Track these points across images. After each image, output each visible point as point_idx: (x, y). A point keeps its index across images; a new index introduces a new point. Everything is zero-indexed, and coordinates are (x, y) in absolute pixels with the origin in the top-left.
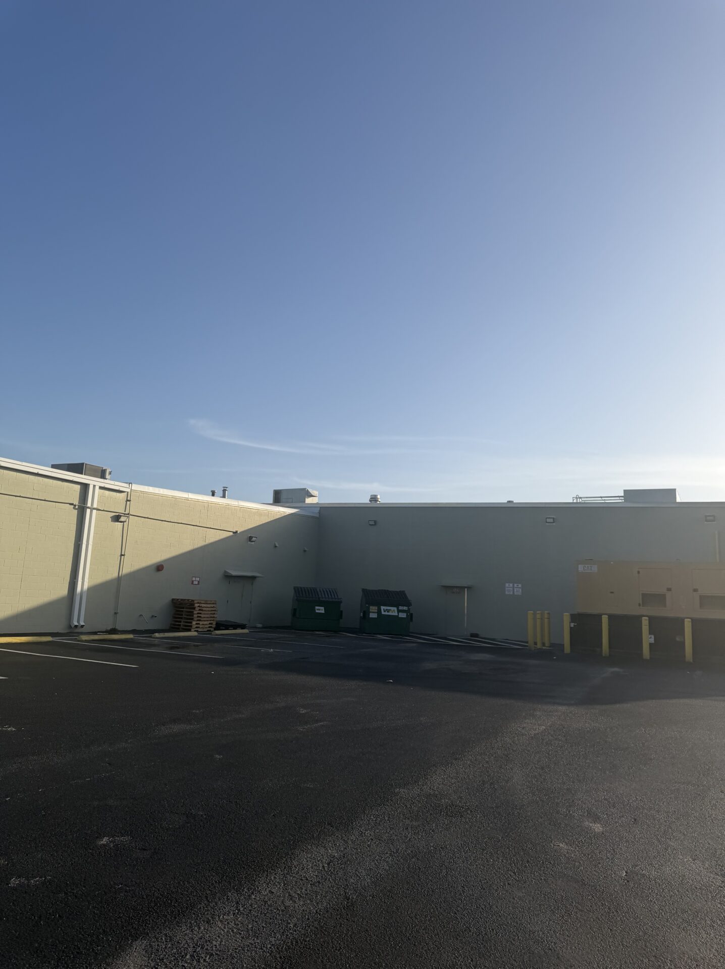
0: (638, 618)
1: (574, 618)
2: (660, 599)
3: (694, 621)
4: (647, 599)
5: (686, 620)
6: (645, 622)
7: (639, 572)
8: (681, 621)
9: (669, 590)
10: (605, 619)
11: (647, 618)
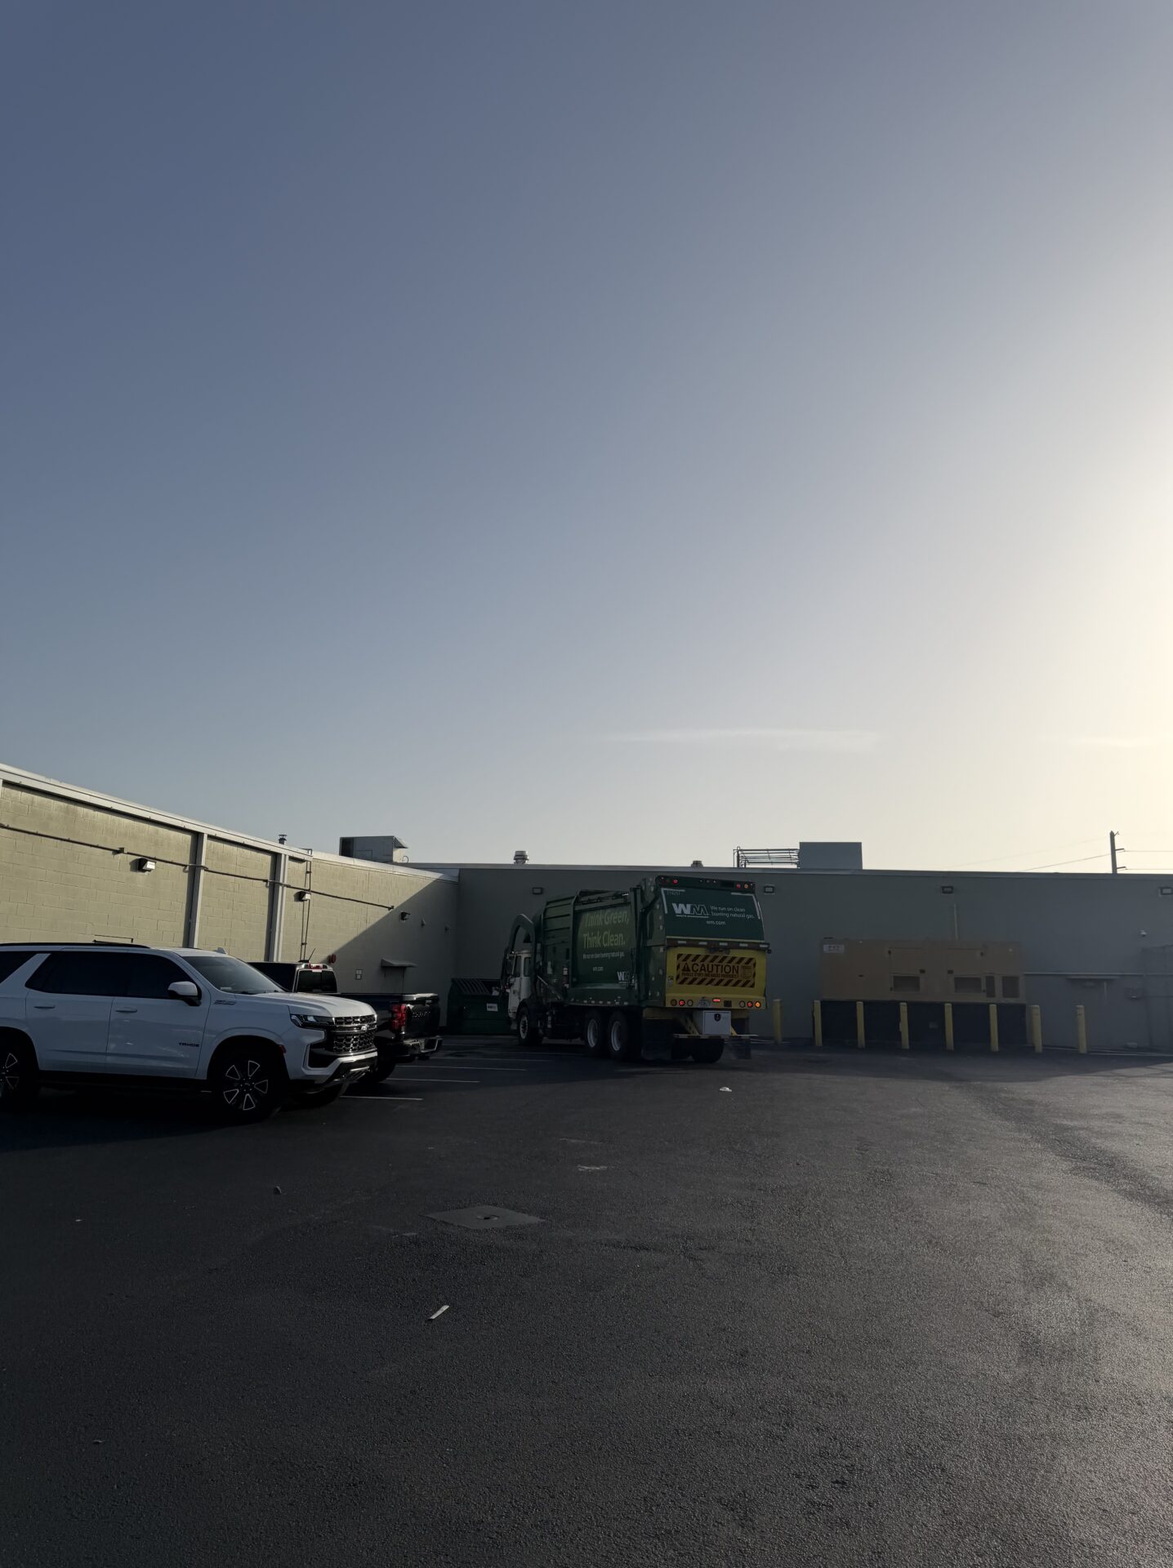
0: (895, 1005)
1: (824, 1004)
2: (912, 982)
3: (956, 1007)
4: (901, 982)
5: (946, 1005)
6: (904, 1008)
7: (890, 952)
8: (941, 1006)
9: (922, 971)
10: (860, 1007)
11: (905, 1004)
